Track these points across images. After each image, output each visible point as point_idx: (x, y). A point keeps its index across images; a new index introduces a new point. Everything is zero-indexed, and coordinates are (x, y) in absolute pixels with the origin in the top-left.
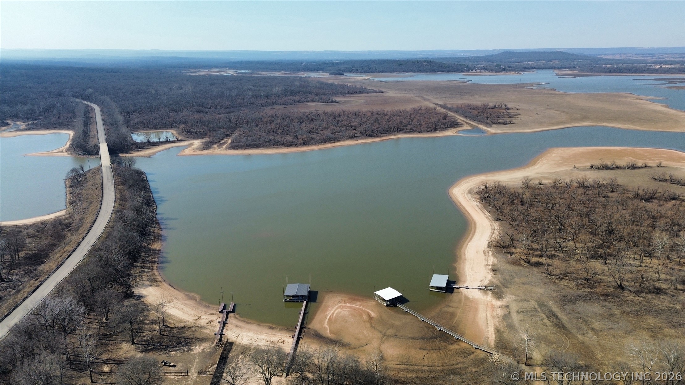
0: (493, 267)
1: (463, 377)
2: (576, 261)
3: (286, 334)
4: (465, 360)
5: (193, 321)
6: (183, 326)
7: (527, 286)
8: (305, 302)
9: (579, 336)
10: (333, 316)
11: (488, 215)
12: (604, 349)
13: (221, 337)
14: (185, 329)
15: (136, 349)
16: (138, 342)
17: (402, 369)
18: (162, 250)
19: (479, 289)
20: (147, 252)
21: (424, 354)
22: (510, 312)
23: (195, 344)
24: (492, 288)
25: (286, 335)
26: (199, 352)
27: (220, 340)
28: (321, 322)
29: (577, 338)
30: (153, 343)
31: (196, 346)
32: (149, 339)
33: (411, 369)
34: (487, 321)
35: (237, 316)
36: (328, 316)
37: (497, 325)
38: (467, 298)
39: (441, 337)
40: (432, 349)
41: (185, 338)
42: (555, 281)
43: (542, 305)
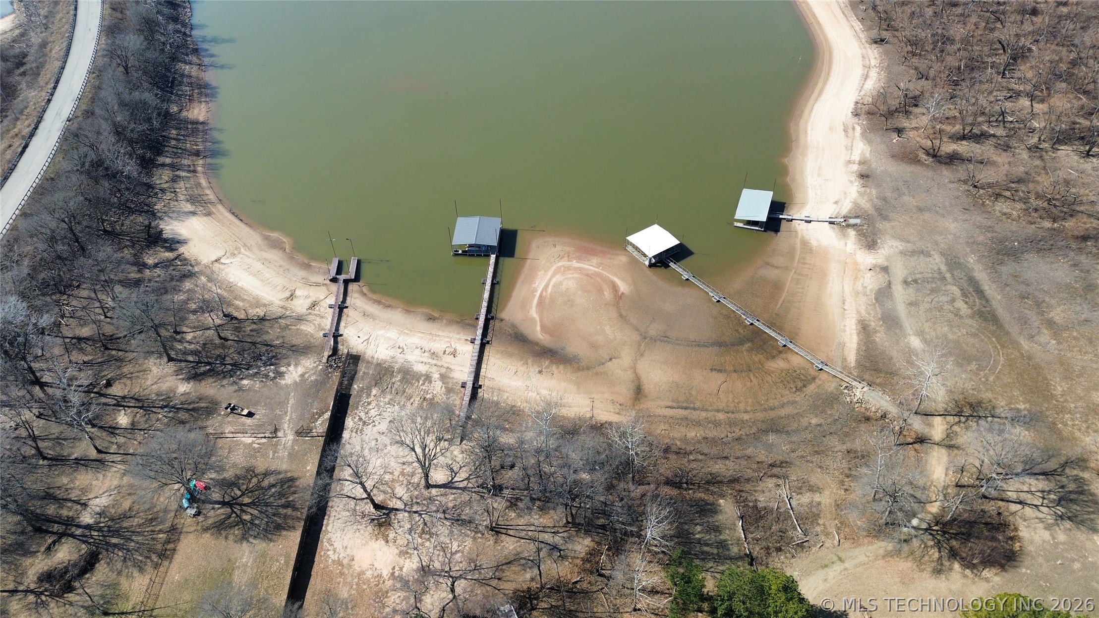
0: (862, 166)
1: (794, 439)
2: (1029, 149)
3: (458, 333)
4: (798, 397)
5: (281, 303)
6: (262, 314)
7: (927, 216)
8: (493, 257)
9: (1022, 342)
10: (546, 292)
11: (857, 28)
12: (1068, 374)
13: (336, 342)
14: (267, 323)
15: (177, 372)
16: (180, 357)
17: (678, 419)
18: (212, 123)
19: (831, 223)
20: (180, 129)
21: (719, 383)
22: (890, 283)
23: (286, 361)
24: (858, 221)
25: (458, 336)
26: (296, 382)
27: (335, 350)
28: (524, 305)
29: (1016, 345)
30: (207, 357)
31: (289, 365)
32: (200, 349)
33: (694, 418)
34: (844, 303)
35: (365, 290)
36: (536, 291)
37: (863, 313)
38: (805, 244)
39: (752, 341)
40: (735, 371)
41: (267, 345)
42: (984, 202)
43: (954, 263)
